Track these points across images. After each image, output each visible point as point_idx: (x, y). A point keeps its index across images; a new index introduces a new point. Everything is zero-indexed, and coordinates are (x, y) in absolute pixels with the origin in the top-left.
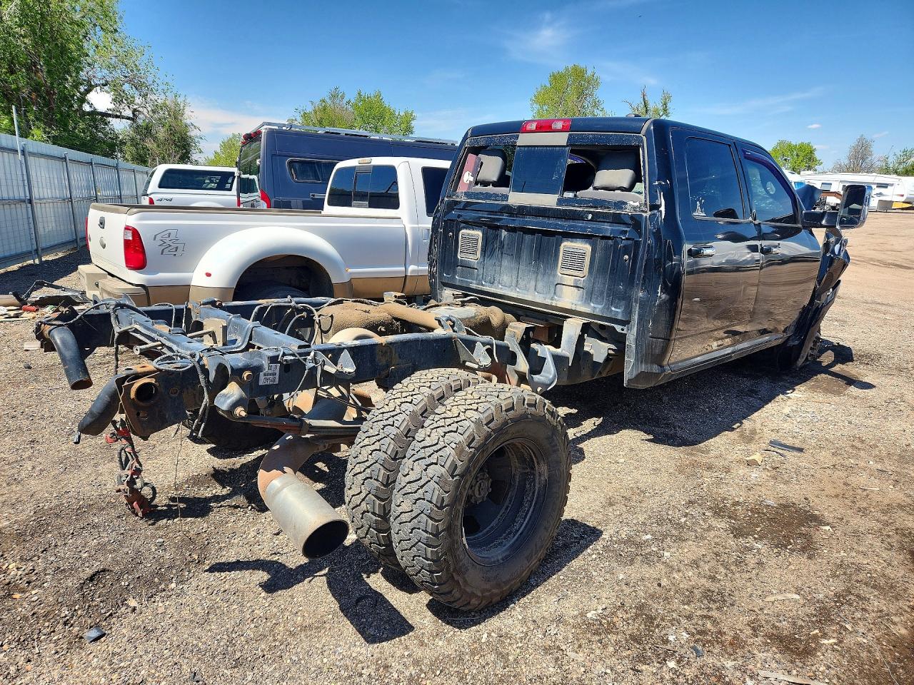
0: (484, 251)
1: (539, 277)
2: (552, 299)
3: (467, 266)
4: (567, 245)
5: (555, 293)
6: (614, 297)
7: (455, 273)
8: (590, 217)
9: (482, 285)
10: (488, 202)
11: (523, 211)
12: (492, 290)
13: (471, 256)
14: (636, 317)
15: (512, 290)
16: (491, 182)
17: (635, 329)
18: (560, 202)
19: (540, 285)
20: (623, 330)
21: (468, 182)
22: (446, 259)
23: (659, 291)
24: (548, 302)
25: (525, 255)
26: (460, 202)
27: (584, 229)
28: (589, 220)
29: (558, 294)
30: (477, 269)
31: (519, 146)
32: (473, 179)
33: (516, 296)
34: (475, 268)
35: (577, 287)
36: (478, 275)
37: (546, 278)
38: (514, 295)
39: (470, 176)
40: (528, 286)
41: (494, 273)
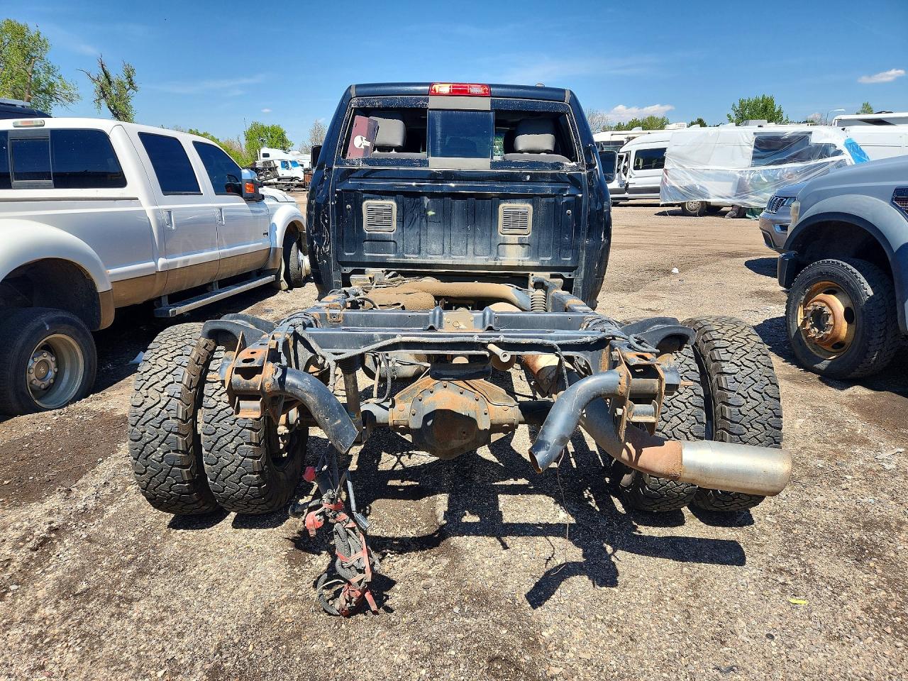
0: (401, 221)
1: (477, 241)
2: (495, 259)
3: (378, 240)
4: (504, 206)
5: (498, 253)
6: (561, 248)
7: (362, 249)
8: (528, 178)
9: (404, 257)
10: (401, 168)
11: (450, 176)
12: (420, 261)
13: (384, 228)
14: (583, 262)
15: (445, 258)
16: (394, 147)
17: (582, 273)
18: (494, 165)
19: (479, 249)
20: (570, 275)
21: (363, 147)
22: (345, 235)
23: (602, 236)
24: (491, 263)
25: (456, 220)
26: (358, 170)
27: (525, 189)
28: (528, 181)
29: (500, 254)
30: (394, 241)
31: (430, 109)
32: (368, 144)
33: (451, 263)
34: (391, 241)
35: (522, 244)
36: (396, 248)
37: (485, 241)
38: (449, 261)
39: (364, 141)
40: (464, 250)
41: (418, 243)
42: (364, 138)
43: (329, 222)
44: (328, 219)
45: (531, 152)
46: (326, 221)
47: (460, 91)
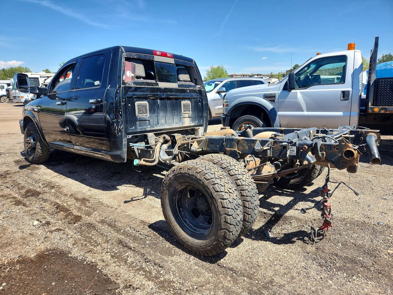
0: (150, 111)
1: (176, 117)
2: (182, 124)
3: (142, 120)
4: (183, 102)
5: (183, 122)
6: (199, 118)
7: (136, 125)
8: (188, 91)
9: (152, 127)
11: (166, 90)
12: (159, 128)
13: (145, 115)
15: (167, 125)
16: (142, 77)
18: (179, 86)
19: (177, 120)
21: (131, 76)
22: (129, 119)
24: (181, 126)
25: (169, 109)
26: (131, 87)
27: (188, 96)
28: (189, 93)
30: (148, 120)
31: (155, 61)
32: (133, 75)
33: (169, 128)
34: (147, 120)
35: (189, 117)
36: (150, 123)
37: (179, 117)
38: (168, 127)
39: (131, 73)
40: (172, 122)
41: (157, 120)
42: (131, 72)
43: (122, 113)
44: (121, 112)
45: (185, 81)
46: (120, 113)
47: (164, 55)
